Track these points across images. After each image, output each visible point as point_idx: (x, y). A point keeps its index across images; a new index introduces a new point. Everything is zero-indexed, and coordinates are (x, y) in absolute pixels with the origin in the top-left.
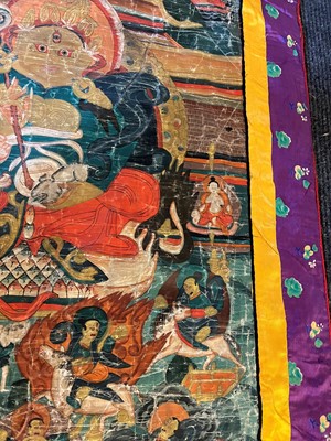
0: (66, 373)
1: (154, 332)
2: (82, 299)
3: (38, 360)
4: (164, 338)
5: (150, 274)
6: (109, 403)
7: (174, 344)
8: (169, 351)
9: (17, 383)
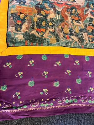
0: (70, 17)
1: (86, 13)
2: (71, 5)
3: (65, 14)
4: (88, 14)
5: (84, 2)
6: (79, 24)
7: (90, 16)
8: (89, 17)
9: (62, 18)
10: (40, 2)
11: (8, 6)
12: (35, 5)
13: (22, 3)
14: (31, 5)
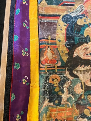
10: (81, 95)
11: (39, 112)
12: (75, 102)
13: (57, 102)
14: (69, 103)
